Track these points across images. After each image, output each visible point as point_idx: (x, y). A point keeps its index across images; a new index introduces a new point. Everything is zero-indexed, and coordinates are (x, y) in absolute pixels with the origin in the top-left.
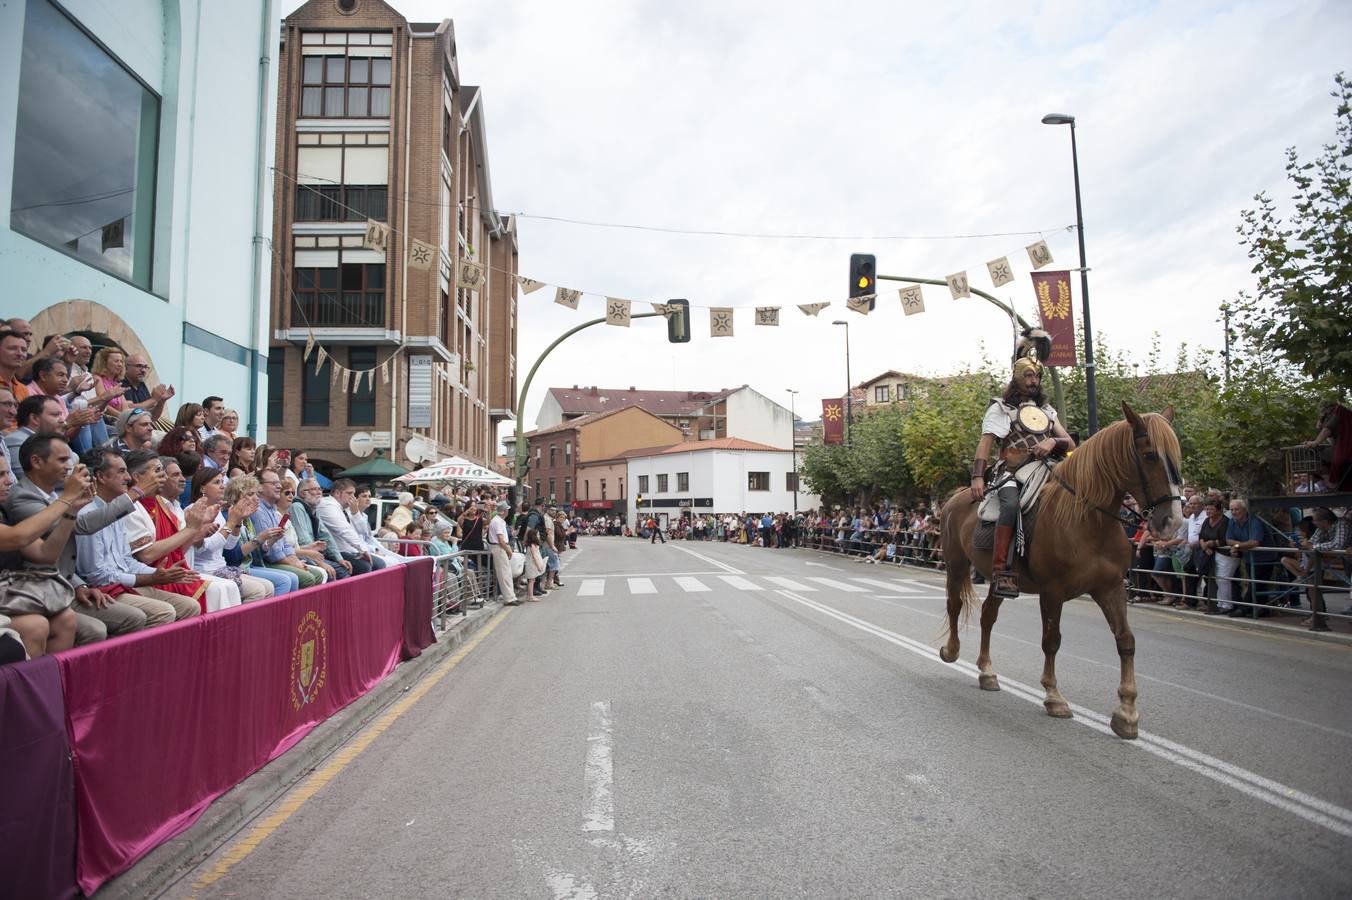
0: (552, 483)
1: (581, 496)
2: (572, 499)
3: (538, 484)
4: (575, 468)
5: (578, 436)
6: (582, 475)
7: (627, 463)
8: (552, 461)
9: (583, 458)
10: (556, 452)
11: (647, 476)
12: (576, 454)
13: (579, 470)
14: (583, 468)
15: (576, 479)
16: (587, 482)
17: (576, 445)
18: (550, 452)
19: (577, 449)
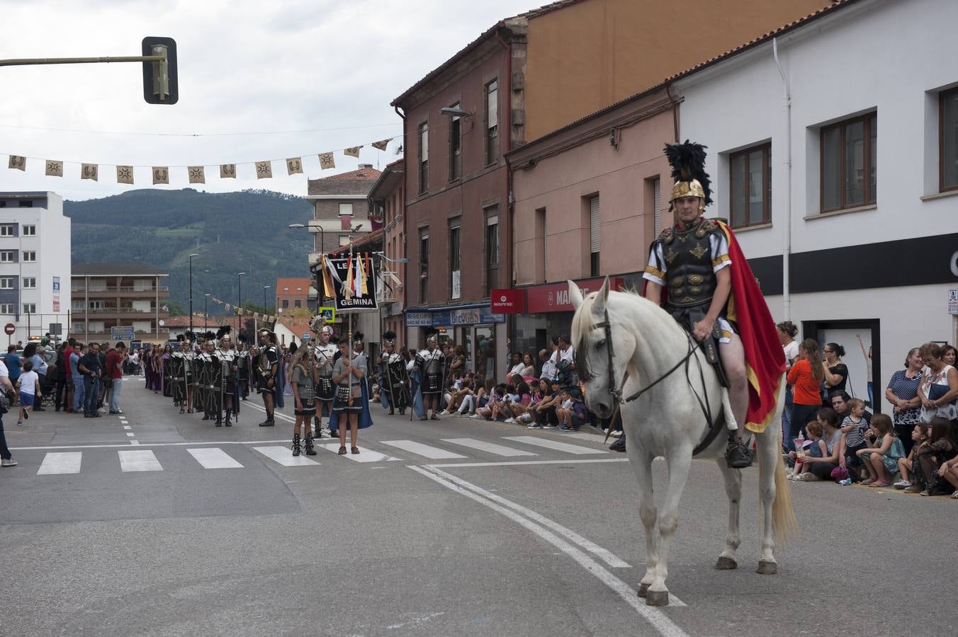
0: (454, 233)
1: (526, 273)
2: (502, 283)
3: (424, 242)
4: (511, 171)
5: (518, 54)
6: (529, 193)
7: (674, 106)
8: (453, 159)
9: (533, 132)
10: (462, 129)
11: (765, 147)
12: (512, 121)
13: (519, 176)
14: (532, 164)
15: (511, 211)
16: (541, 212)
17: (513, 88)
18: (446, 133)
19: (516, 102)
